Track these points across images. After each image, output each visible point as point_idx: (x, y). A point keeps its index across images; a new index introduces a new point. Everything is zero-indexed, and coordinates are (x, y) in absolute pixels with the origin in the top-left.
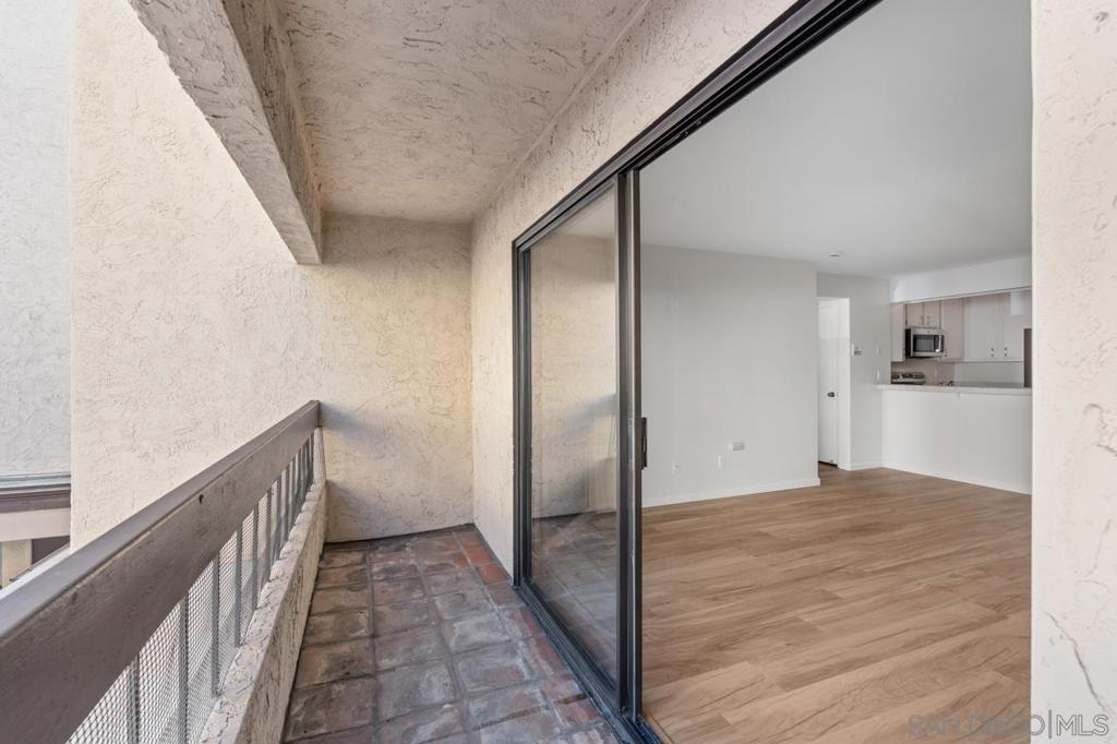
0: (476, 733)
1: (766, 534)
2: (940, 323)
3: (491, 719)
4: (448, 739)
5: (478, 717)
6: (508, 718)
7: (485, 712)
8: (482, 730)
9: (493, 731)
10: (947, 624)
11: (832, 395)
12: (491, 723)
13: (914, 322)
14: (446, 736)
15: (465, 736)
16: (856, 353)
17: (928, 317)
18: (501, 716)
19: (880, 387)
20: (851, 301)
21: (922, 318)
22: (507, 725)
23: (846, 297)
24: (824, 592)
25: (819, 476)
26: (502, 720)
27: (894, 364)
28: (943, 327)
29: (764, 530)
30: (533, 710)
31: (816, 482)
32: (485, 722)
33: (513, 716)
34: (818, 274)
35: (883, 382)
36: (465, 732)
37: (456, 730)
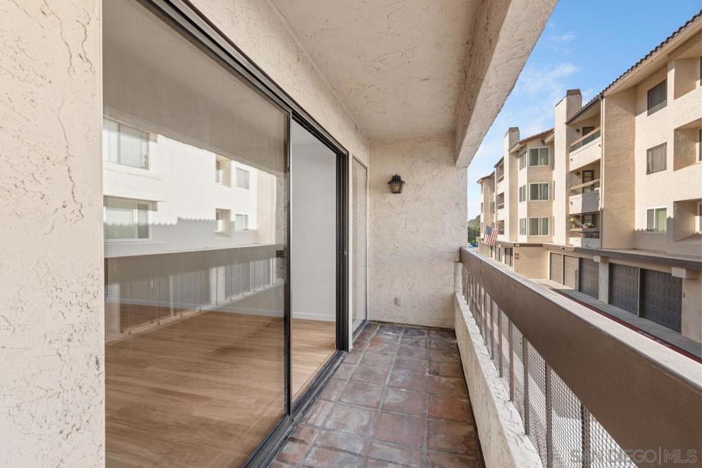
0: (362, 454)
3: (350, 456)
4: (379, 458)
5: (355, 462)
6: (341, 450)
7: (349, 462)
8: (358, 452)
9: (354, 448)
12: (351, 453)
14: (379, 460)
15: (369, 455)
18: (342, 455)
22: (344, 447)
26: (344, 451)
30: (324, 447)
32: (354, 456)
33: (337, 450)
36: (368, 457)
37: (372, 461)
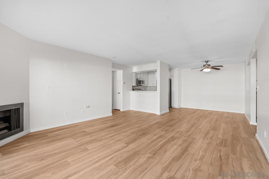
1: (85, 131)
2: (144, 78)
10: (112, 152)
11: (119, 93)
13: (138, 77)
16: (124, 83)
17: (141, 77)
19: (130, 91)
20: (123, 71)
21: (140, 77)
23: (122, 70)
24: (85, 148)
25: (112, 113)
27: (133, 86)
28: (144, 79)
29: (85, 130)
31: (111, 115)
34: (112, 63)
35: (130, 90)
